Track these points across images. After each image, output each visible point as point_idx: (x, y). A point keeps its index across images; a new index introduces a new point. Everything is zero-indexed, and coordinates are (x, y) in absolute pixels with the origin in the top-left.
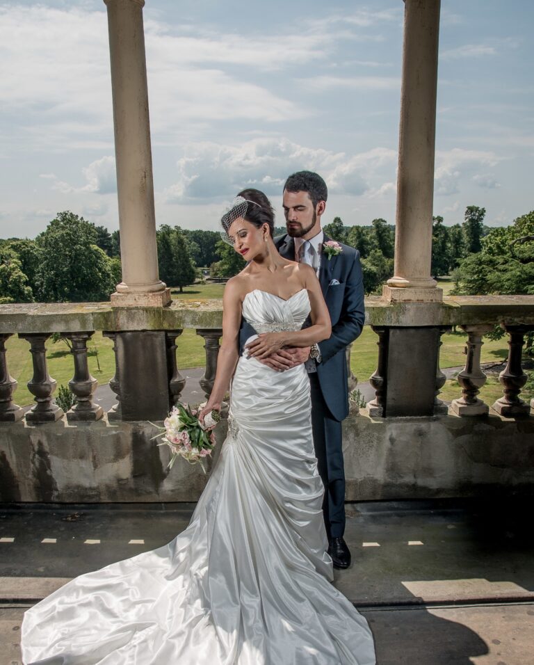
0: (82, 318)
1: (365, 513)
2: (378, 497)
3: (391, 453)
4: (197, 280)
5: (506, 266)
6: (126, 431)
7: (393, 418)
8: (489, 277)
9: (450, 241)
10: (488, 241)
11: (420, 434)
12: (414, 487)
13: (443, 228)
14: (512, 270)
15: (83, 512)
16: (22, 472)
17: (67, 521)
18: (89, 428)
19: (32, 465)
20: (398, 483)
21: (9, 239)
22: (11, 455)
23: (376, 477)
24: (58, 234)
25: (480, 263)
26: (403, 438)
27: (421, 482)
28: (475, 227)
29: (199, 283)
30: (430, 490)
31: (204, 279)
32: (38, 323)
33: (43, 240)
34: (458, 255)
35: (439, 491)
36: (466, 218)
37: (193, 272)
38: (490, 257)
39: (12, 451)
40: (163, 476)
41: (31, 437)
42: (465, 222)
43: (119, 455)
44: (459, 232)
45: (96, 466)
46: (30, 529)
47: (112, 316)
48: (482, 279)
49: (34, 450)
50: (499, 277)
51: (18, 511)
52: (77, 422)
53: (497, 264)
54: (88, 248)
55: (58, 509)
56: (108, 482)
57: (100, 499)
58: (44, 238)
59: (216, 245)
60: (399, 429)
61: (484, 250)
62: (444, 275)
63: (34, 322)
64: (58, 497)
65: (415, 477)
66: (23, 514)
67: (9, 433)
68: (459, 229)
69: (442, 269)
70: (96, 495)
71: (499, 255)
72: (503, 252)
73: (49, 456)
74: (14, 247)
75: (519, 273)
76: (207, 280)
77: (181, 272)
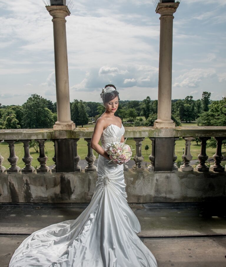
0: (43, 134)
1: (147, 207)
2: (152, 202)
3: (157, 185)
4: (89, 123)
5: (219, 117)
6: (58, 176)
7: (158, 172)
8: (212, 121)
9: (196, 106)
10: (212, 106)
11: (167, 178)
12: (166, 198)
13: (193, 101)
14: (221, 119)
15: (42, 206)
16: (20, 191)
17: (36, 209)
18: (45, 175)
19: (23, 189)
20: (159, 196)
21: (11, 106)
22: (16, 185)
23: (151, 194)
24: (31, 103)
25: (208, 115)
26: (161, 179)
27: (168, 196)
28: (206, 101)
29: (90, 124)
30: (171, 199)
31: (92, 122)
32: (27, 136)
33: (25, 106)
34: (199, 112)
35: (175, 200)
36: (203, 97)
37: (88, 119)
38: (212, 113)
39: (16, 183)
40: (72, 193)
41: (23, 178)
42: (202, 98)
43: (55, 185)
44: (200, 103)
45: (47, 189)
46: (22, 212)
47: (54, 133)
48: (209, 122)
49: (24, 183)
50: (216, 121)
51: (18, 206)
52: (40, 173)
53: (215, 116)
54: (44, 109)
55: (32, 205)
56: (51, 195)
57: (48, 201)
58: (26, 105)
59: (97, 108)
60: (160, 176)
61: (210, 111)
62: (193, 121)
63: (25, 136)
64: (33, 200)
65: (166, 194)
66: (20, 207)
67: (15, 176)
68: (199, 101)
69: (192, 118)
70: (47, 200)
71: (216, 112)
72: (218, 111)
73: (30, 185)
74: (13, 109)
75: (224, 120)
76: (93, 122)
77: (83, 119)
